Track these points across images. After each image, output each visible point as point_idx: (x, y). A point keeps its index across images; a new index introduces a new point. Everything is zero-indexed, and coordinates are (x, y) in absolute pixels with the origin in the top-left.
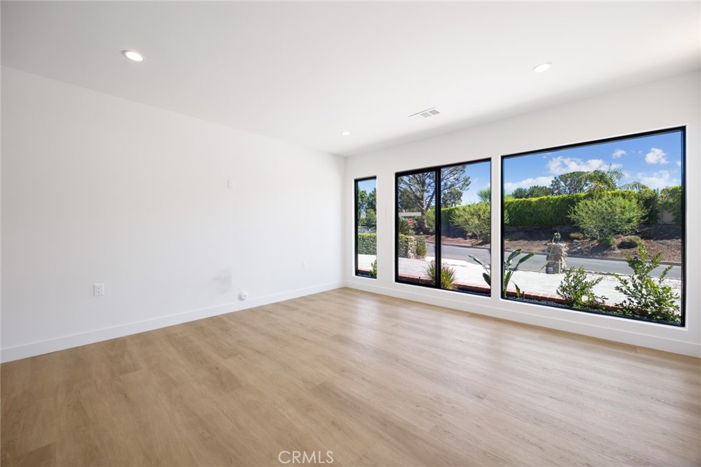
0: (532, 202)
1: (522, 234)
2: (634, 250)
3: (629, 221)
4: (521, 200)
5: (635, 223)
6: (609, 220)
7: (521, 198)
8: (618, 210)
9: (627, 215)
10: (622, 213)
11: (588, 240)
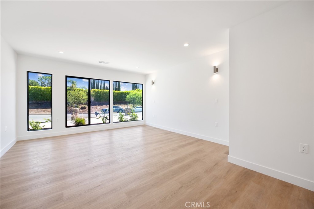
0: (42, 89)
1: (36, 105)
2: (85, 110)
3: (84, 100)
4: (35, 87)
5: (86, 100)
6: (78, 99)
7: (35, 86)
8: (81, 96)
9: (84, 98)
10: (82, 97)
11: (70, 107)
